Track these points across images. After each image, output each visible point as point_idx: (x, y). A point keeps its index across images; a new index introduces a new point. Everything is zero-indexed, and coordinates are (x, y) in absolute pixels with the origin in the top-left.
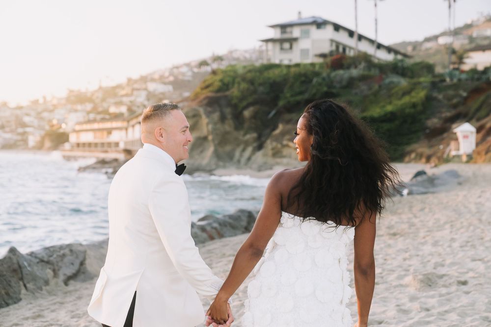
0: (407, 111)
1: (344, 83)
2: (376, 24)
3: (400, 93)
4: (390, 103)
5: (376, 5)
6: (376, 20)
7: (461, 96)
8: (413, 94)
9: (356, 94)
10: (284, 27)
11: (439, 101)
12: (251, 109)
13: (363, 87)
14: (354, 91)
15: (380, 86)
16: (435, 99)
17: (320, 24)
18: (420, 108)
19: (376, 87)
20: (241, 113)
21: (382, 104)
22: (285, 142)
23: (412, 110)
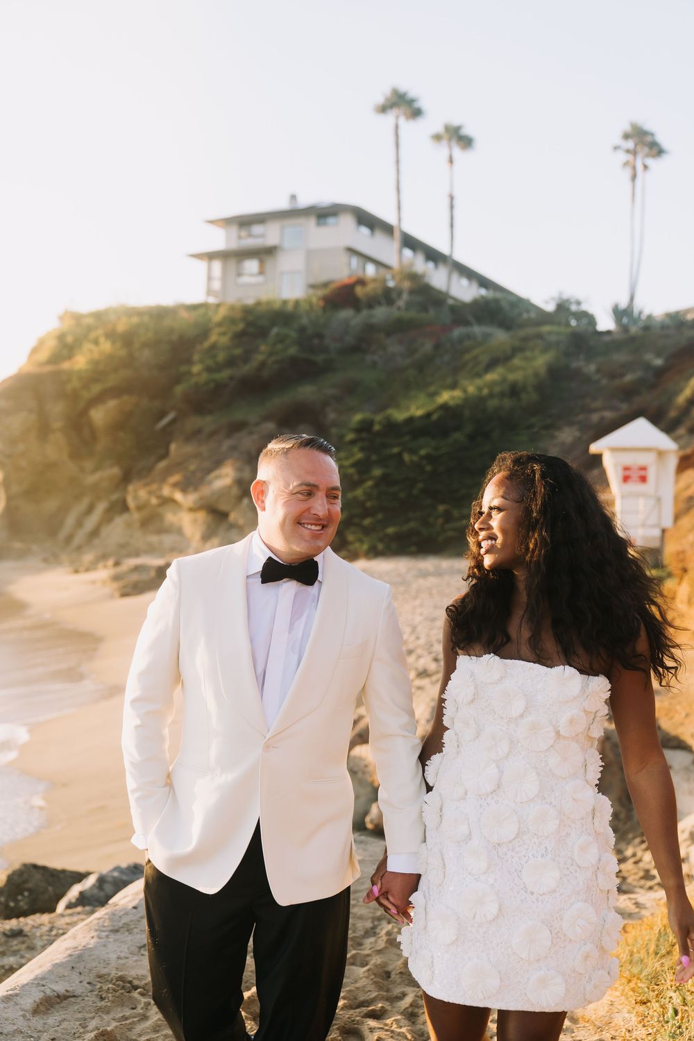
0: (493, 403)
1: (350, 340)
2: (452, 207)
3: (485, 359)
4: (453, 386)
5: (451, 161)
6: (452, 198)
7: (647, 367)
8: (517, 361)
9: (374, 365)
10: (245, 222)
11: (587, 379)
12: (112, 404)
13: (394, 347)
14: (369, 358)
15: (437, 347)
16: (577, 374)
17: (323, 214)
18: (530, 397)
19: (428, 346)
20: (84, 412)
21: (432, 389)
22: (166, 491)
23: (507, 403)
